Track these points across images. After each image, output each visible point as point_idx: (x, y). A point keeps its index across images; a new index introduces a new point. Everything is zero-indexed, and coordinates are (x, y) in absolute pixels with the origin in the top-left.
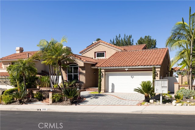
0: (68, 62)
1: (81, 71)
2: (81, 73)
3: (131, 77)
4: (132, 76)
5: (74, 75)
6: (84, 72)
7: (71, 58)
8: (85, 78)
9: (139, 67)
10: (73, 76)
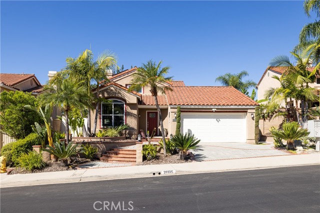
0: (106, 95)
1: (129, 110)
2: (128, 114)
3: (217, 120)
4: (218, 118)
5: (114, 116)
6: (135, 112)
7: (112, 88)
8: (136, 122)
9: (232, 107)
10: (113, 119)
